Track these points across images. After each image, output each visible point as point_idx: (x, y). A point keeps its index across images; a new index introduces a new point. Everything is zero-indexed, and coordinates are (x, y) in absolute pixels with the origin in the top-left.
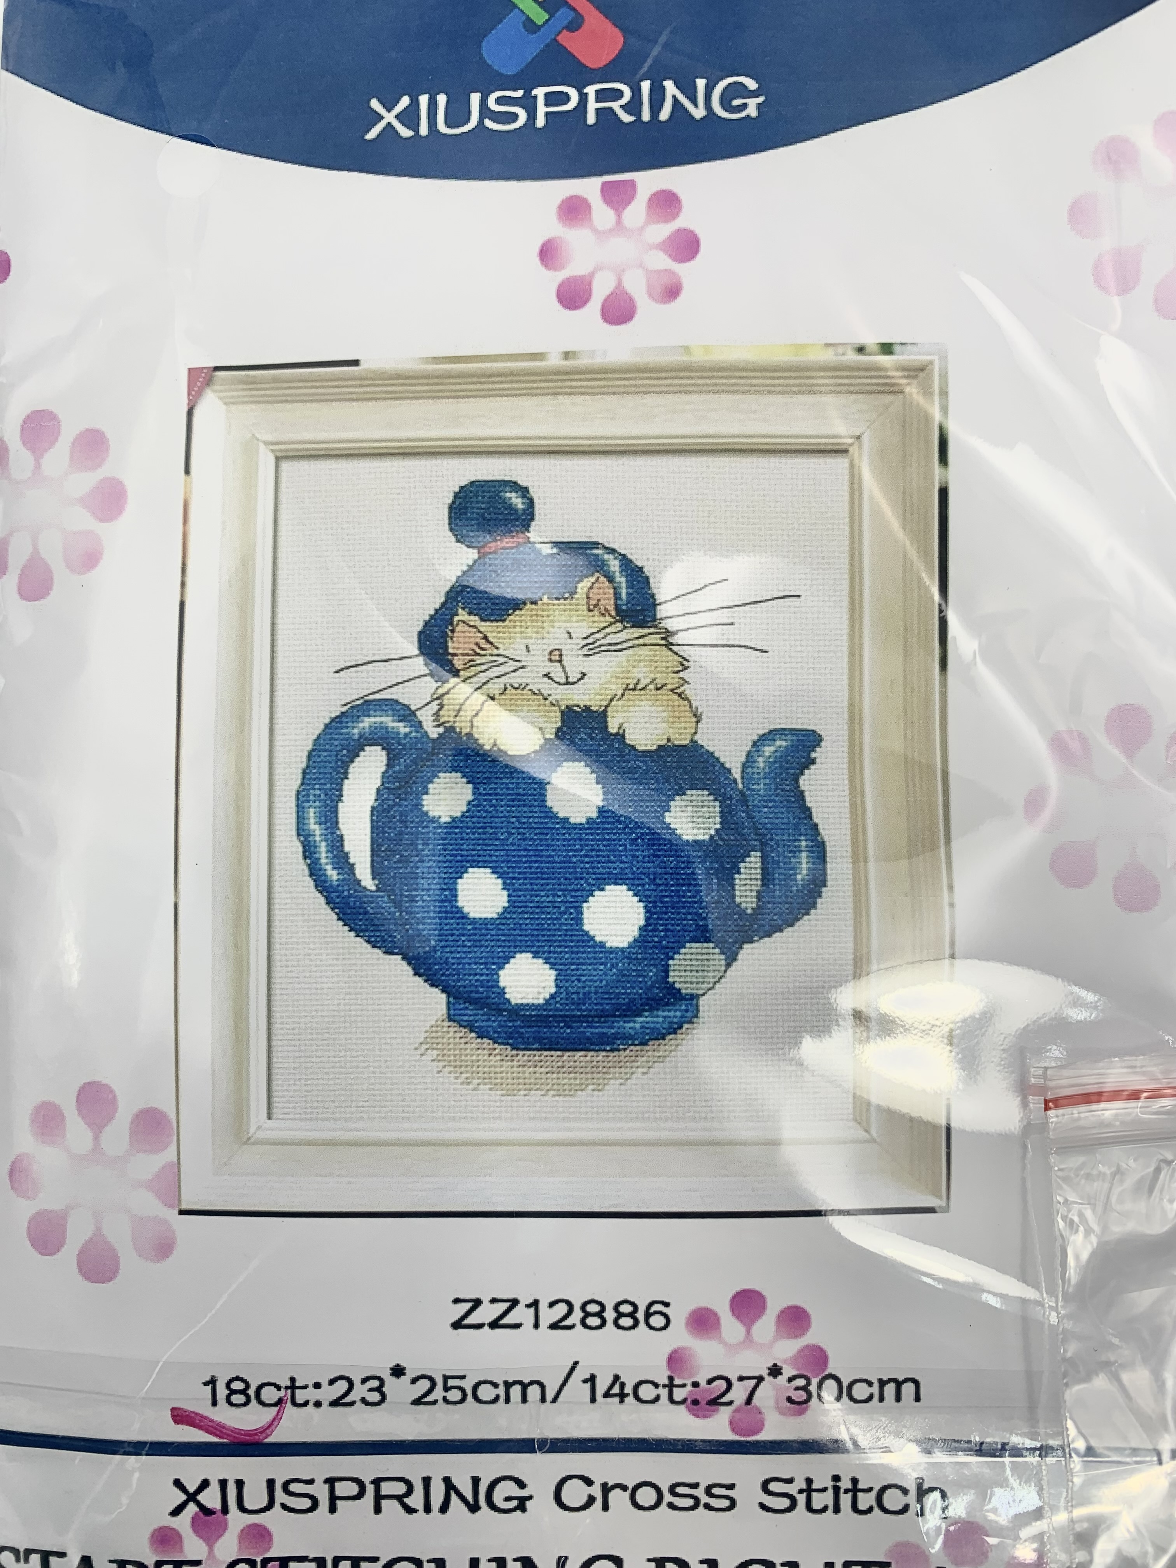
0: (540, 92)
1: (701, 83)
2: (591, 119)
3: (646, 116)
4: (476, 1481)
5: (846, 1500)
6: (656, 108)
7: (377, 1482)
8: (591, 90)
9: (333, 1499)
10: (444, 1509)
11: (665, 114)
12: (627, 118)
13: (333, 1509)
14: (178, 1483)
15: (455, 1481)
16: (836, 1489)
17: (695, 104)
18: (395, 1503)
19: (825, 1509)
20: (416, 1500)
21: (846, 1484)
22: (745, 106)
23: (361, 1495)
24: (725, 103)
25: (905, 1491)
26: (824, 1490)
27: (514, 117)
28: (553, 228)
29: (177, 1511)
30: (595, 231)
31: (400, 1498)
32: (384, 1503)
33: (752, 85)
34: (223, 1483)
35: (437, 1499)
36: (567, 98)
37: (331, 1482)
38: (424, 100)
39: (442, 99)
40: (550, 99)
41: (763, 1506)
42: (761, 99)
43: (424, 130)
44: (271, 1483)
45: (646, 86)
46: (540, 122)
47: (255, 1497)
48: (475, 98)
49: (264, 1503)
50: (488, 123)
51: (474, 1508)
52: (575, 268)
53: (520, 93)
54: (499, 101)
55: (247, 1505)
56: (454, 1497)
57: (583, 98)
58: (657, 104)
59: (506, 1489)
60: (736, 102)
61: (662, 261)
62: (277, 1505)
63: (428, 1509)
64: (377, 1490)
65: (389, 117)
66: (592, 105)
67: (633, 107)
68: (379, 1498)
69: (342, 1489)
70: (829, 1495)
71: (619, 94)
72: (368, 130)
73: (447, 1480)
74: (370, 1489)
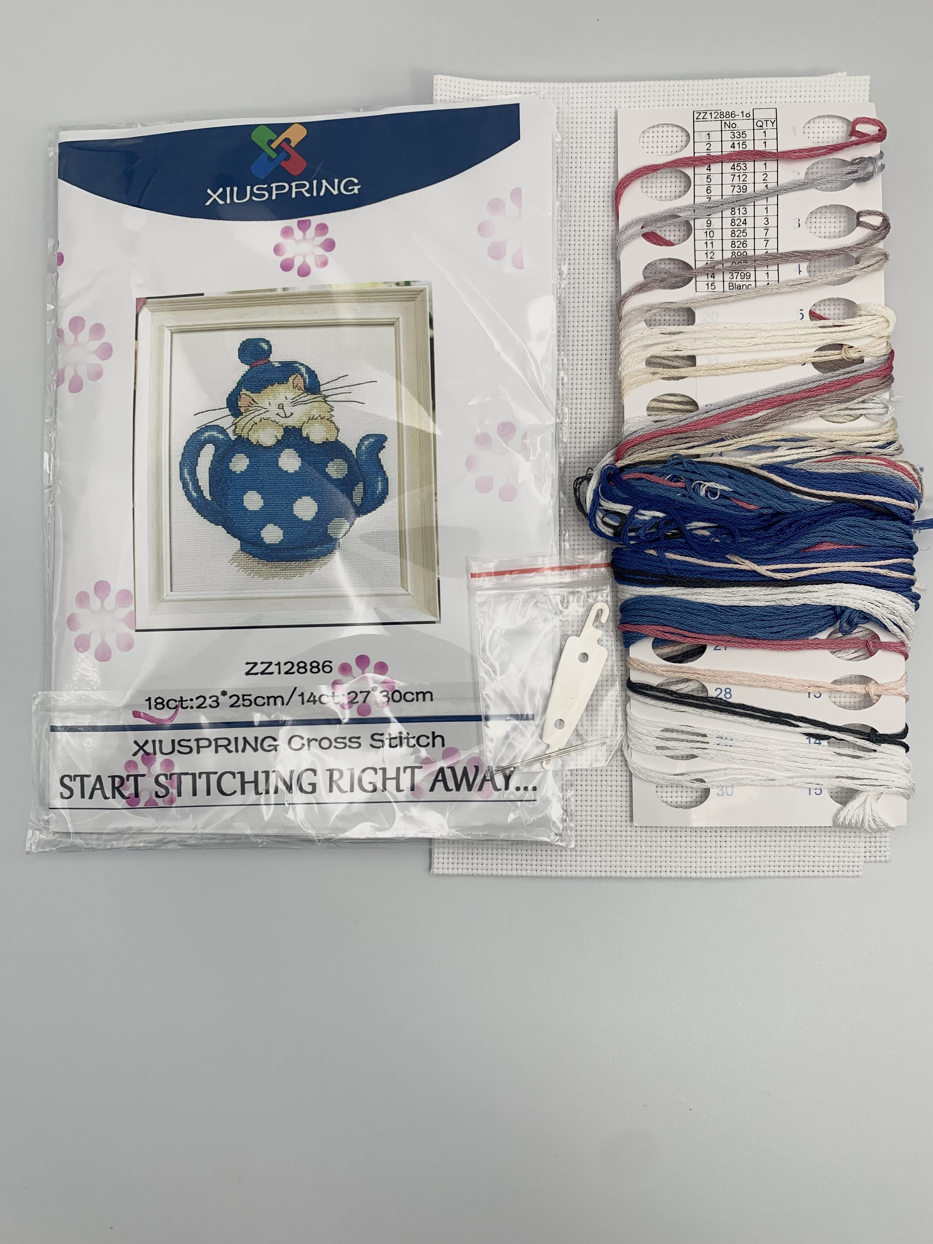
0: (274, 185)
1: (336, 181)
2: (294, 196)
3: (315, 194)
4: (256, 738)
5: (405, 741)
6: (319, 191)
7: (216, 740)
8: (294, 184)
9: (199, 748)
10: (243, 751)
11: (322, 194)
12: (307, 195)
13: (198, 752)
14: (136, 742)
15: (248, 739)
16: (401, 738)
17: (334, 189)
18: (224, 748)
19: (396, 746)
20: (232, 747)
21: (404, 735)
22: (353, 189)
23: (210, 745)
24: (346, 188)
25: (428, 737)
26: (396, 738)
27: (264, 195)
28: (279, 239)
29: (135, 754)
30: (295, 240)
31: (225, 746)
32: (219, 748)
33: (356, 181)
34: (154, 742)
35: (240, 747)
36: (284, 187)
37: (197, 740)
38: (228, 189)
39: (235, 189)
40: (278, 188)
41: (372, 746)
42: (359, 187)
43: (228, 201)
44: (173, 741)
45: (315, 182)
46: (274, 197)
47: (167, 748)
48: (249, 188)
49: (170, 750)
50: (254, 198)
51: (256, 750)
52: (288, 255)
53: (266, 186)
54: (258, 189)
55: (164, 751)
56: (247, 746)
57: (291, 187)
58: (319, 190)
59: (269, 742)
60: (350, 188)
61: (321, 251)
62: (176, 751)
63: (237, 751)
64: (216, 743)
65: (215, 196)
66: (294, 190)
67: (310, 191)
68: (217, 746)
69: (203, 743)
70: (398, 740)
71: (305, 185)
72: (207, 202)
73: (245, 738)
74: (213, 743)
